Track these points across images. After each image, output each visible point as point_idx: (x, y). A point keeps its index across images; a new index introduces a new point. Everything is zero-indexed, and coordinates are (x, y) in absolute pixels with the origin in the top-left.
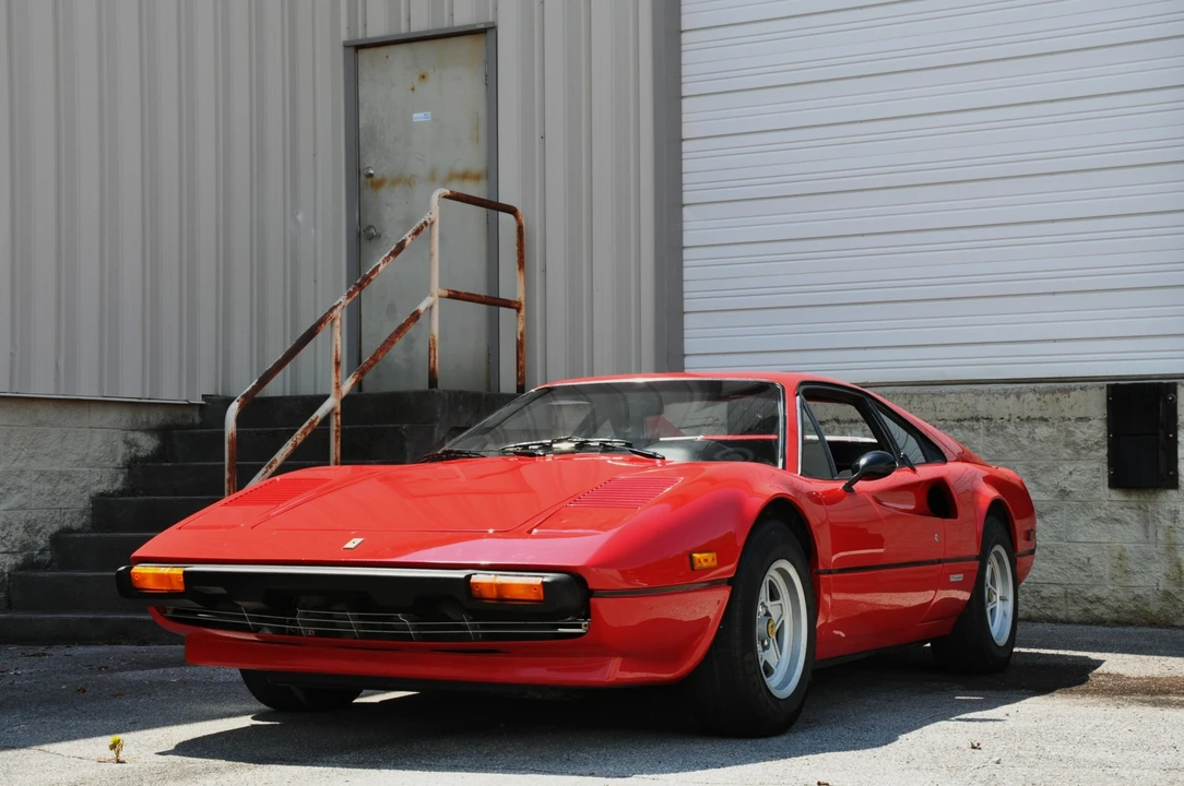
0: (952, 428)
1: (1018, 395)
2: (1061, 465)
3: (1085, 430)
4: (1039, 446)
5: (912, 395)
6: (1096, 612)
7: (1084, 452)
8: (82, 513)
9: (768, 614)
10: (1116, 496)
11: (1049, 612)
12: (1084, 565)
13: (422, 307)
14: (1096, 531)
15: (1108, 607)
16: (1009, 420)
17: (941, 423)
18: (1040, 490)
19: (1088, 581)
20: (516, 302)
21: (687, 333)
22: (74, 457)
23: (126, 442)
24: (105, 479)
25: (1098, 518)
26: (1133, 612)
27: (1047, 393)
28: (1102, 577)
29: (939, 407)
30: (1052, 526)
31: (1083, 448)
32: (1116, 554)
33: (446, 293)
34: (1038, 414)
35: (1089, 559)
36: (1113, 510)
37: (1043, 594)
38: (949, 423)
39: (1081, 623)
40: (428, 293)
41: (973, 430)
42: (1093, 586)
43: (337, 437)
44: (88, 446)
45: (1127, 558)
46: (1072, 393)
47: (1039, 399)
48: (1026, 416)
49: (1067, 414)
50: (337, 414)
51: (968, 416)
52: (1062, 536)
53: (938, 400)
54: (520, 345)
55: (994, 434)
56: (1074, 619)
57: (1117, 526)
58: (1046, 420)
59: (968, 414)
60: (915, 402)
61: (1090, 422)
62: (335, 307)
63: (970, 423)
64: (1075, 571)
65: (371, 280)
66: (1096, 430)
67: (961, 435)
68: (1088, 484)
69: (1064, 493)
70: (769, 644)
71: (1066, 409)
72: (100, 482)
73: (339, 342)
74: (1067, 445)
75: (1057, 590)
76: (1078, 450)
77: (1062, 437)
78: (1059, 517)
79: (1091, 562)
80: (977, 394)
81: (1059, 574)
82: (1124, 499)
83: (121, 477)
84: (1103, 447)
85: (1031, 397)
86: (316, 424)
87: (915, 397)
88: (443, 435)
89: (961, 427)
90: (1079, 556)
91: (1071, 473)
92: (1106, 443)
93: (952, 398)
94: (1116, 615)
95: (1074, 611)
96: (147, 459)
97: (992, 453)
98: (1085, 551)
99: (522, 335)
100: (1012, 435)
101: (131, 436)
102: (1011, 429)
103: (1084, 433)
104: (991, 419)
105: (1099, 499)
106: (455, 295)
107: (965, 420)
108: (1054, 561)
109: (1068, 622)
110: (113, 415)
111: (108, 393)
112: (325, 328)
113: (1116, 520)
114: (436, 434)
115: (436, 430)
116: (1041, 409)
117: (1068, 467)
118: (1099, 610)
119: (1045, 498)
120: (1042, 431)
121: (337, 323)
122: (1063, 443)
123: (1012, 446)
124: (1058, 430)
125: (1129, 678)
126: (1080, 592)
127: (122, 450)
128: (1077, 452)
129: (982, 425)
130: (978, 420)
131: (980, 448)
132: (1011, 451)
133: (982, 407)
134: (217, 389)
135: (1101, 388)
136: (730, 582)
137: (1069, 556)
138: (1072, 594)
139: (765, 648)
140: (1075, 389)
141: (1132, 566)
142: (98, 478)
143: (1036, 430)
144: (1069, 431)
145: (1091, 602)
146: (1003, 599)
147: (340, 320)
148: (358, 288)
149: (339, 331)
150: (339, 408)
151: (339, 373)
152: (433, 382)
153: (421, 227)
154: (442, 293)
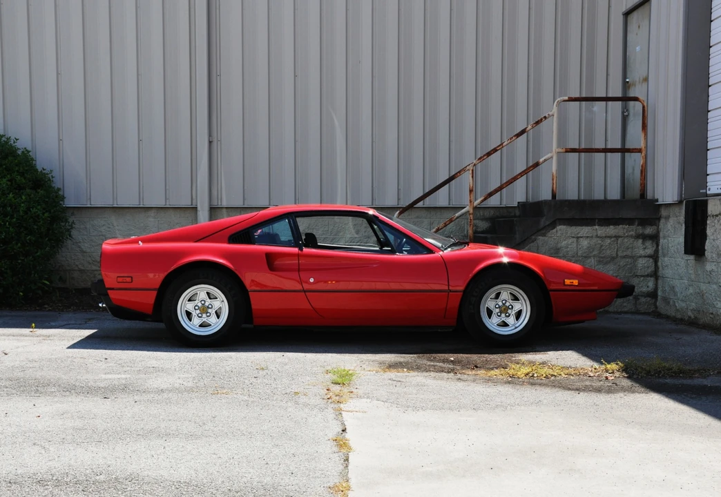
13: (542, 160)
21: (708, 161)
43: (470, 225)
50: (470, 214)
54: (641, 172)
65: (496, 150)
73: (471, 181)
86: (453, 219)
88: (548, 223)
99: (642, 166)
106: (573, 151)
134: (527, 200)
147: (473, 170)
148: (484, 155)
149: (471, 176)
150: (471, 211)
151: (472, 195)
152: (554, 196)
153: (541, 119)
154: (560, 150)
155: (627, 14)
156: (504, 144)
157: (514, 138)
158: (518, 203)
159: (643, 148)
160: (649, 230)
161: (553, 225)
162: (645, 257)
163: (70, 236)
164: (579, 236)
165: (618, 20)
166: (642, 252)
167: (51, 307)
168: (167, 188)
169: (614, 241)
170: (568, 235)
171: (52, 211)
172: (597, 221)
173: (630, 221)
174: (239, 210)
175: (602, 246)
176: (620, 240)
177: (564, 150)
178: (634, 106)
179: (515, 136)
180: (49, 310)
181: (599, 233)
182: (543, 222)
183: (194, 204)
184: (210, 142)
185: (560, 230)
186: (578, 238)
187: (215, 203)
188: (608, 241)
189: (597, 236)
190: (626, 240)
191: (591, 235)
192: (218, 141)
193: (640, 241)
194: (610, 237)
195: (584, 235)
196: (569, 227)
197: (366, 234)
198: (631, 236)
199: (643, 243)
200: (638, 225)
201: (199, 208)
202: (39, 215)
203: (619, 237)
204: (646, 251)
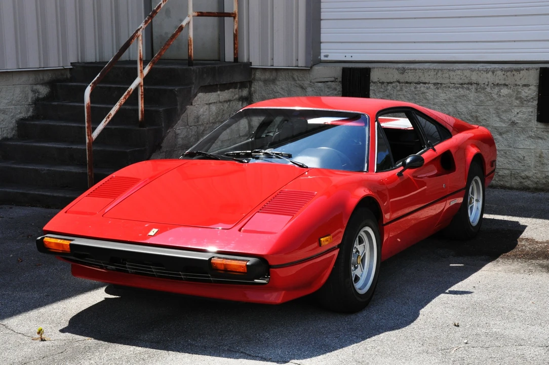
0: (458, 88)
1: (493, 72)
2: (513, 109)
3: (526, 91)
4: (502, 99)
5: (438, 70)
6: (526, 184)
7: (525, 102)
8: (12, 129)
9: (357, 251)
10: (541, 126)
11: (502, 183)
12: (521, 160)
13: (184, 23)
14: (528, 142)
15: (532, 181)
16: (488, 85)
17: (453, 85)
18: (501, 121)
19: (523, 168)
20: (233, 14)
21: (322, 31)
22: (6, 101)
23: (32, 91)
24: (24, 112)
25: (531, 137)
26: (544, 184)
27: (508, 71)
28: (530, 166)
29: (452, 77)
30: (507, 140)
31: (525, 101)
32: (538, 155)
33: (196, 14)
34: (503, 82)
35: (524, 157)
36: (538, 132)
37: (499, 174)
38: (457, 85)
39: (517, 189)
40: (187, 15)
41: (469, 89)
42: (525, 171)
43: (142, 98)
44: (13, 95)
45: (543, 157)
46: (521, 72)
47: (504, 75)
48: (496, 83)
49: (518, 83)
50: (141, 86)
51: (466, 82)
52: (512, 145)
53: (452, 73)
54: (235, 36)
55: (479, 92)
56: (515, 187)
57: (540, 141)
58: (507, 85)
59: (467, 81)
60: (439, 74)
61: (530, 87)
62: (139, 30)
63: (467, 86)
64: (516, 163)
65: (157, 13)
66: (532, 92)
67: (462, 92)
68: (526, 119)
69: (514, 123)
70: (358, 266)
71: (518, 80)
72: (20, 113)
73: (141, 49)
74: (517, 99)
75: (507, 172)
76: (522, 101)
77: (515, 95)
78: (510, 136)
79: (525, 159)
80: (472, 70)
81: (509, 164)
82: (543, 127)
83: (31, 110)
84: (535, 100)
85: (499, 73)
86: (131, 93)
87: (440, 71)
88: (196, 91)
89: (463, 88)
90: (519, 155)
91: (518, 113)
92: (537, 98)
93: (459, 72)
94: (536, 185)
95: (514, 183)
96: (44, 99)
97: (478, 101)
98: (521, 153)
99: (236, 31)
100: (488, 93)
101: (35, 87)
102: (488, 90)
103: (526, 93)
104: (478, 84)
105: (532, 127)
106: (201, 14)
107: (465, 84)
108: (507, 157)
109: (511, 188)
110: (24, 78)
111: (22, 67)
112: (134, 41)
113: (539, 137)
114: (192, 91)
115: (193, 88)
116: (504, 80)
117: (516, 110)
118: (528, 183)
119: (504, 125)
120: (505, 91)
121: (140, 38)
122: (514, 98)
123: (489, 98)
124: (513, 91)
125: (537, 242)
126: (518, 173)
127: (31, 95)
128: (522, 102)
129: (474, 87)
130: (471, 84)
131: (472, 99)
132: (488, 101)
133: (474, 78)
134: (78, 60)
135: (537, 69)
136: (339, 246)
137: (514, 155)
138: (514, 174)
139: (356, 268)
140: (523, 70)
141: (546, 161)
142: (19, 111)
143: (502, 91)
144: (518, 92)
145: (523, 179)
146: (477, 201)
147: (142, 36)
149: (141, 42)
150: (142, 83)
151: (142, 65)
154: (194, 14)
156: (162, 6)
158: (71, 63)
159: (237, 12)
160: (245, 93)
164: (210, 102)
169: (228, 105)
170: (204, 102)
172: (219, 86)
173: (235, 85)
175: (223, 111)
176: (231, 103)
181: (221, 98)
185: (199, 97)
186: (209, 104)
188: (226, 105)
189: (221, 102)
190: (234, 103)
191: (216, 101)
194: (227, 101)
195: (213, 102)
196: (204, 94)
198: (236, 99)
199: (242, 105)
200: (239, 88)
203: (231, 101)
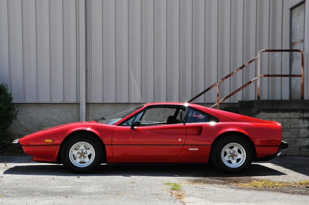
13: (252, 80)
54: (302, 86)
65: (231, 75)
99: (302, 83)
106: (267, 76)
134: (243, 100)
136: (60, 145)
147: (219, 85)
148: (224, 78)
149: (218, 88)
150: (218, 105)
151: (218, 98)
152: (259, 98)
153: (252, 60)
154: (262, 75)
155: (292, 9)
156: (234, 72)
157: (239, 69)
158: (239, 101)
159: (302, 74)
160: (306, 115)
161: (258, 112)
162: (304, 128)
163: (16, 118)
165: (287, 12)
166: (303, 126)
167: (7, 154)
168: (64, 93)
169: (289, 120)
170: (266, 117)
171: (8, 105)
172: (280, 110)
173: (296, 111)
174: (100, 104)
175: (283, 123)
176: (292, 120)
177: (264, 75)
178: (296, 54)
179: (239, 68)
180: (7, 155)
181: (281, 116)
182: (254, 111)
183: (78, 101)
184: (86, 71)
185: (262, 115)
186: (271, 118)
187: (89, 101)
188: (286, 120)
189: (280, 118)
190: (294, 120)
191: (277, 117)
192: (90, 70)
193: (302, 120)
194: (287, 118)
195: (274, 117)
196: (266, 113)
197: (163, 116)
198: (297, 118)
199: (303, 121)
200: (300, 112)
201: (80, 104)
202: (2, 107)
203: (291, 118)
204: (305, 125)
